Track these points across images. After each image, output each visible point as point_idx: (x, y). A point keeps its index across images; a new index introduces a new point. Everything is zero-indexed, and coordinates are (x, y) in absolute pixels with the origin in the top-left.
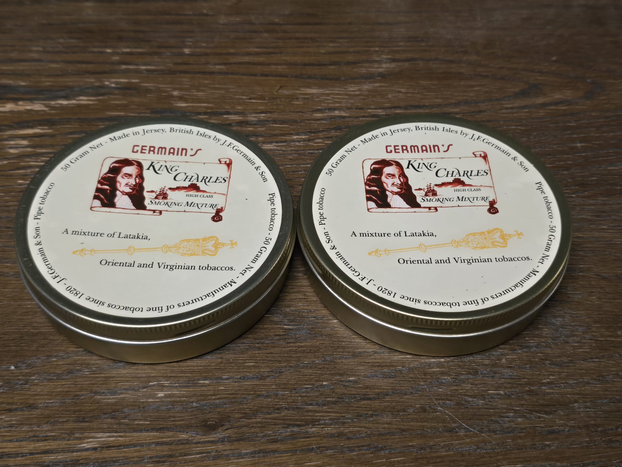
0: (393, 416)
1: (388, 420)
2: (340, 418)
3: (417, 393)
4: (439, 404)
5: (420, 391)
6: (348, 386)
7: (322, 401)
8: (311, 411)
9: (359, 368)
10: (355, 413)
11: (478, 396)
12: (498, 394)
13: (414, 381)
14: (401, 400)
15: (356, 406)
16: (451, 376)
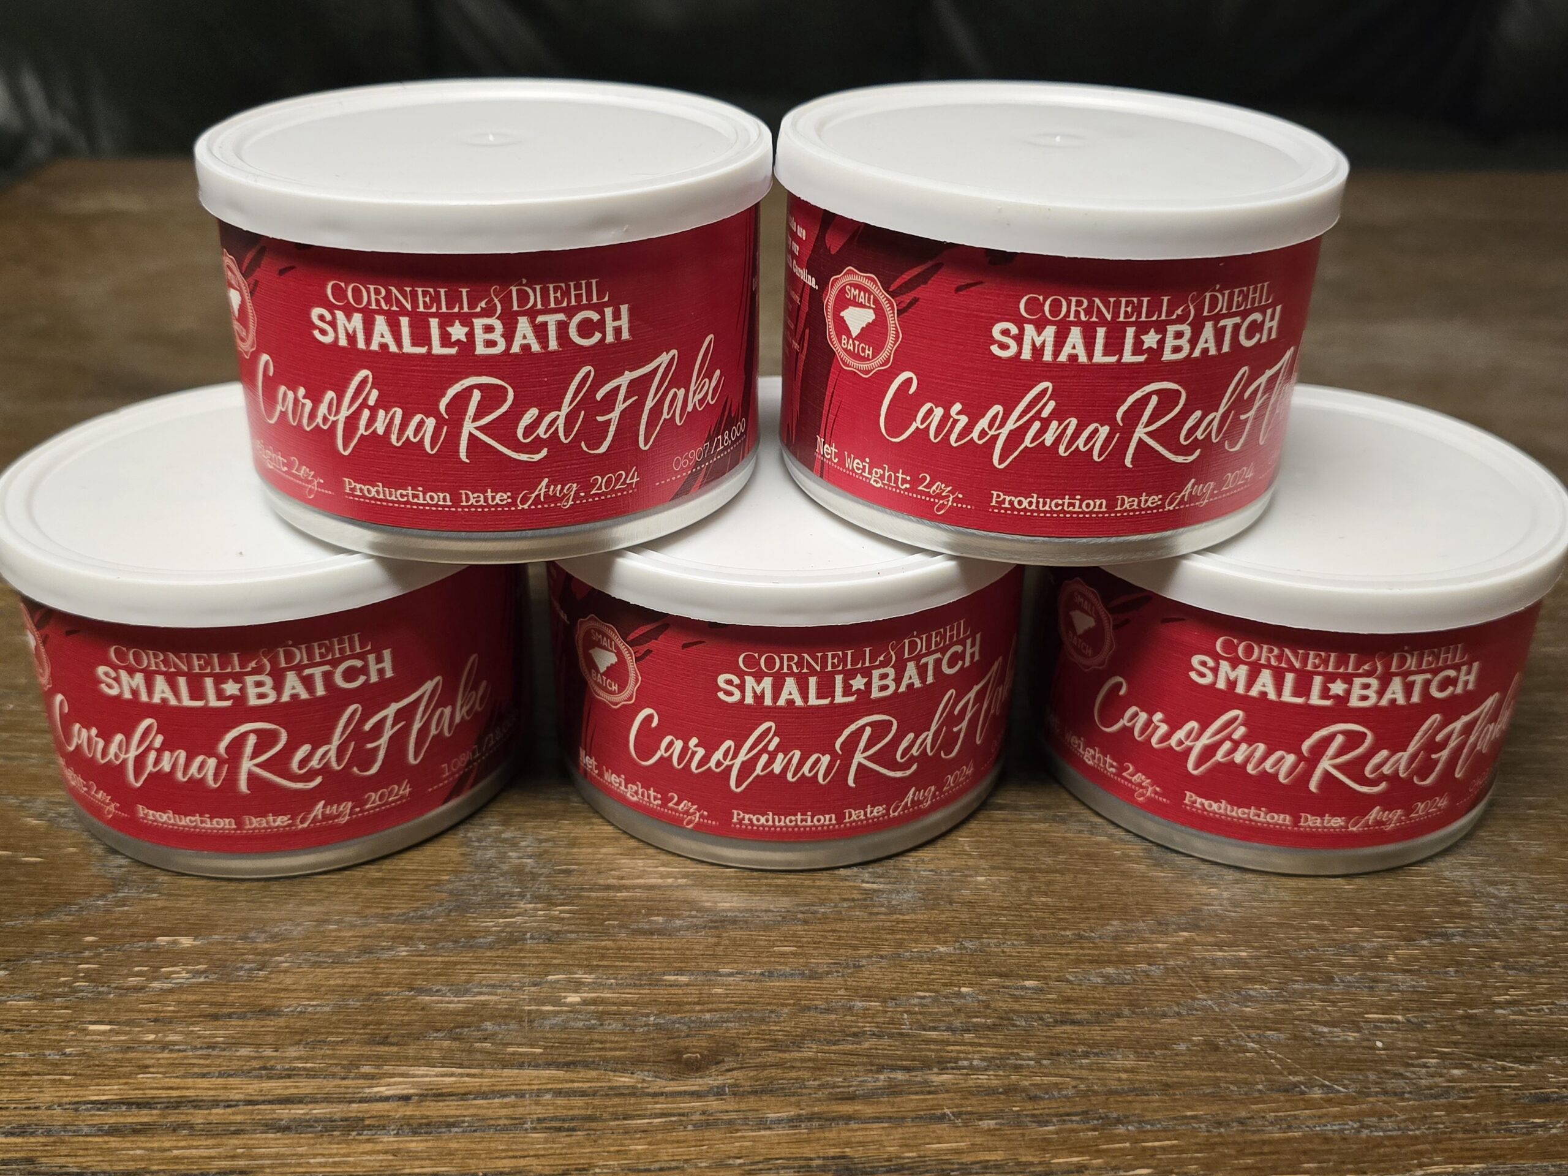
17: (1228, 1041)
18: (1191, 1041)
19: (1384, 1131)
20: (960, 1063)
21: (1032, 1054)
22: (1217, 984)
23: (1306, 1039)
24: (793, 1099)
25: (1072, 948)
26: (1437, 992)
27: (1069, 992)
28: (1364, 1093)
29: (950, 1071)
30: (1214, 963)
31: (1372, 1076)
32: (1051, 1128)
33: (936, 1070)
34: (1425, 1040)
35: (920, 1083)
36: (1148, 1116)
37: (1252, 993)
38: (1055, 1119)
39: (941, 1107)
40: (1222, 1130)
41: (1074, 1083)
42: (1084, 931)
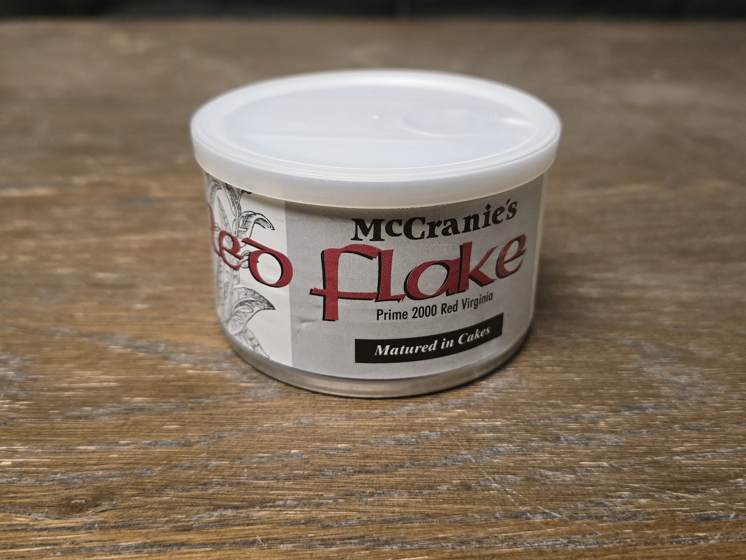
0: (410, 496)
1: (402, 501)
2: (314, 497)
3: (455, 465)
4: (494, 480)
5: (459, 462)
6: (334, 455)
7: (285, 474)
8: (262, 487)
9: (356, 432)
10: (342, 490)
11: (564, 468)
12: (599, 467)
13: (450, 449)
14: (426, 473)
15: (345, 481)
16: (513, 443)
17: (479, 482)
18: (451, 483)
19: (586, 545)
20: (277, 503)
21: (332, 495)
22: (476, 444)
23: (535, 480)
24: (144, 531)
25: (377, 422)
26: (632, 446)
27: (369, 452)
28: (574, 517)
29: (267, 509)
30: (476, 430)
31: (581, 506)
32: (334, 549)
33: (257, 508)
34: (621, 479)
35: (244, 517)
36: (410, 539)
37: (500, 449)
38: (338, 542)
39: (254, 534)
40: (464, 547)
41: (359, 515)
42: (389, 410)
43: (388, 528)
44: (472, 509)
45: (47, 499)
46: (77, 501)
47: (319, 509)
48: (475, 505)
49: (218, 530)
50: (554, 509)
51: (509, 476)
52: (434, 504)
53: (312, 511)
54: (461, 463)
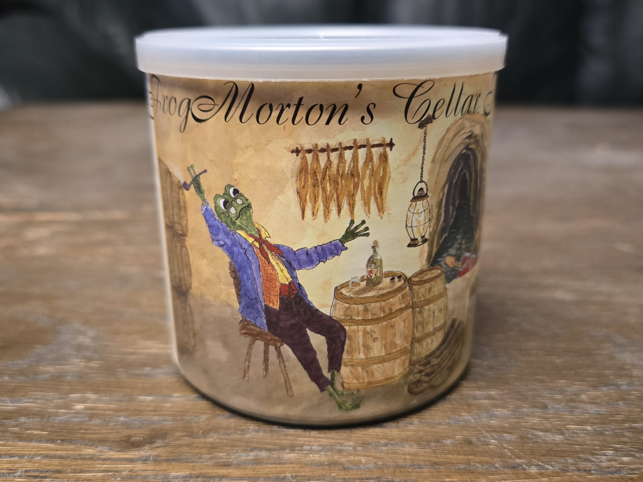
43: (401, 471)
44: (474, 459)
45: (111, 436)
46: (136, 438)
47: (340, 454)
48: (476, 456)
49: (254, 467)
50: (547, 463)
51: (505, 434)
52: (440, 454)
53: (334, 455)
54: (462, 423)
